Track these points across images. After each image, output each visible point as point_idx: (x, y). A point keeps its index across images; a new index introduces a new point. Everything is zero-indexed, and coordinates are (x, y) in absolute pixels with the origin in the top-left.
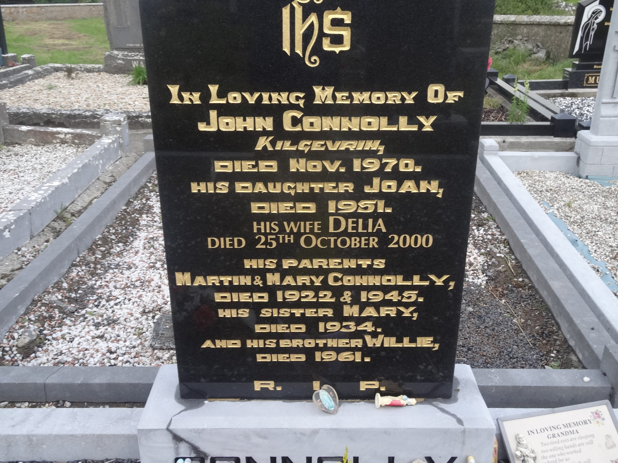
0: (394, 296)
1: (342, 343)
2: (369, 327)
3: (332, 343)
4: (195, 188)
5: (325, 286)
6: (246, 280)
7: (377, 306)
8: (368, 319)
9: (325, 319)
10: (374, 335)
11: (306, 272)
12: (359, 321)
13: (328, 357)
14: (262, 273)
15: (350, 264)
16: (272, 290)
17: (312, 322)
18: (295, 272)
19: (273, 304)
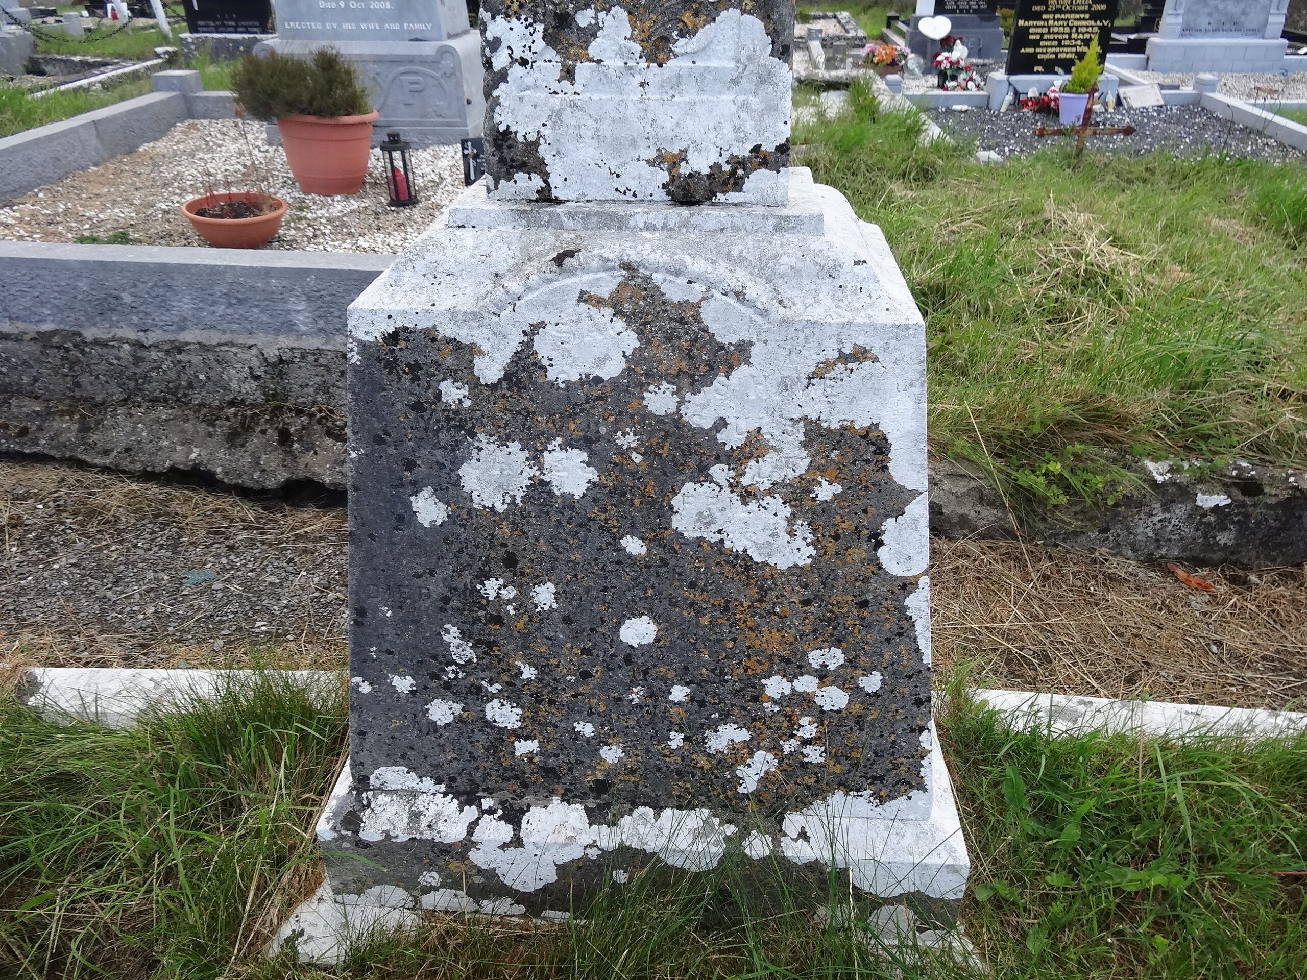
0: (1090, 29)
1: (1069, 50)
2: (1079, 42)
3: (1065, 50)
5: (1067, 25)
7: (1083, 34)
8: (1079, 39)
9: (1065, 39)
10: (1080, 46)
11: (1062, 20)
12: (1076, 40)
13: (1062, 56)
14: (1047, 20)
15: (1077, 16)
16: (1049, 27)
17: (1060, 41)
18: (1059, 20)
19: (1049, 33)
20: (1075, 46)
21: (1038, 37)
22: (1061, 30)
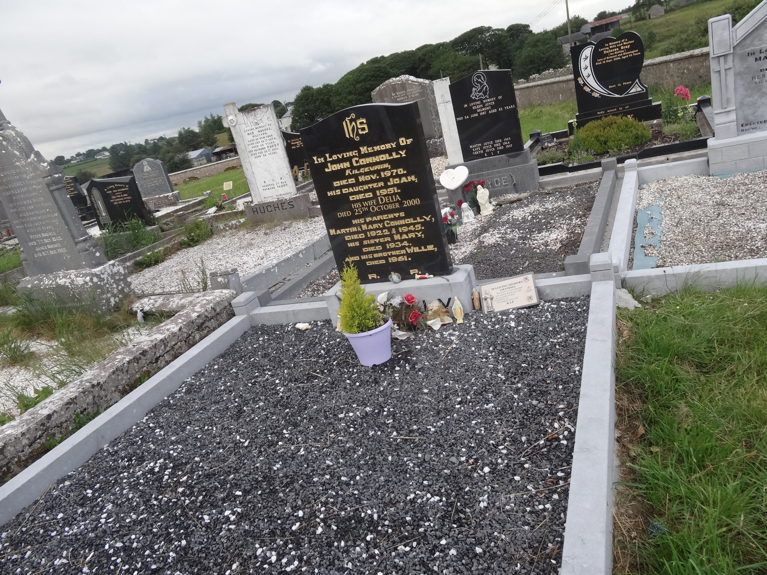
0: (412, 228)
1: (398, 252)
2: (406, 243)
3: (394, 253)
4: (329, 194)
5: (384, 227)
6: (354, 229)
7: (407, 233)
8: (405, 240)
9: (388, 242)
10: (409, 247)
11: (376, 222)
12: (402, 241)
13: (394, 260)
14: (360, 225)
15: (391, 216)
16: (365, 232)
17: (383, 244)
18: (371, 223)
19: (367, 238)
20: (403, 248)
21: (357, 244)
22: (379, 233)
